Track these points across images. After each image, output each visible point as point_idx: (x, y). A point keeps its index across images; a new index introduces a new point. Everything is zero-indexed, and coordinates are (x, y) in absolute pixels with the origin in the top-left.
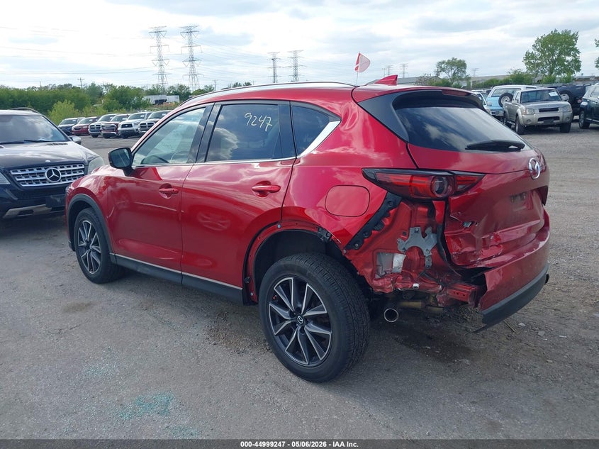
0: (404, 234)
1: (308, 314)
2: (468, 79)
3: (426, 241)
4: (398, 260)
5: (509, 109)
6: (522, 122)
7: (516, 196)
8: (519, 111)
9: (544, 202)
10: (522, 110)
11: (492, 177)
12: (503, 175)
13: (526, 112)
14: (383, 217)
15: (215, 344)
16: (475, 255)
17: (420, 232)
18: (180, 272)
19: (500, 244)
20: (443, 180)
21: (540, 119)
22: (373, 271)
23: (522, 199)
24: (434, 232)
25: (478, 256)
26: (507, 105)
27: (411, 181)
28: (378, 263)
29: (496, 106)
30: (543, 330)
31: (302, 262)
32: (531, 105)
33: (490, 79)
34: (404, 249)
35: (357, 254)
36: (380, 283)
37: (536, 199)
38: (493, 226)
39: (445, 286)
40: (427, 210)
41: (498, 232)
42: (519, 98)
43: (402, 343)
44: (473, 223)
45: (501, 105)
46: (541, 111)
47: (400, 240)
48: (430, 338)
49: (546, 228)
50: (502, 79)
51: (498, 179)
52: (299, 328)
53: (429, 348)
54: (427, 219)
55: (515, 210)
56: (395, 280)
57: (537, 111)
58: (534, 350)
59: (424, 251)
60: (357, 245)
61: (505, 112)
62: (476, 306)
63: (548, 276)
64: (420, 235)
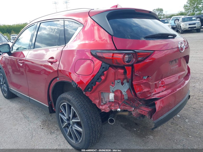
0: (113, 83)
1: (73, 121)
2: (164, 15)
3: (123, 87)
4: (112, 96)
5: (178, 25)
6: (182, 29)
7: (173, 61)
8: (181, 25)
9: (187, 62)
10: (182, 25)
11: (159, 52)
12: (166, 51)
13: (184, 25)
14: (101, 76)
15: (42, 129)
16: (150, 92)
17: (120, 82)
18: (29, 97)
19: (164, 85)
20: (131, 55)
21: (189, 28)
22: (99, 101)
23: (176, 62)
24: (128, 82)
25: (152, 93)
26: (177, 23)
27: (113, 56)
28: (102, 97)
29: (173, 24)
30: (188, 119)
31: (69, 96)
32: (186, 23)
33: (171, 15)
34: (113, 91)
35: (90, 94)
36: (103, 107)
37: (183, 61)
38: (160, 77)
39: (135, 108)
40: (123, 71)
41: (163, 79)
42: (181, 20)
43: (124, 127)
44: (148, 77)
45: (175, 23)
46: (189, 24)
47: (111, 86)
48: (136, 124)
49: (188, 74)
50: (176, 14)
51: (163, 53)
52: (71, 126)
53: (135, 129)
54: (124, 76)
55: (172, 68)
56: (111, 106)
57: (188, 25)
58: (183, 130)
59: (123, 92)
60: (90, 89)
61: (176, 26)
62: (151, 118)
63: (189, 96)
64: (120, 84)
